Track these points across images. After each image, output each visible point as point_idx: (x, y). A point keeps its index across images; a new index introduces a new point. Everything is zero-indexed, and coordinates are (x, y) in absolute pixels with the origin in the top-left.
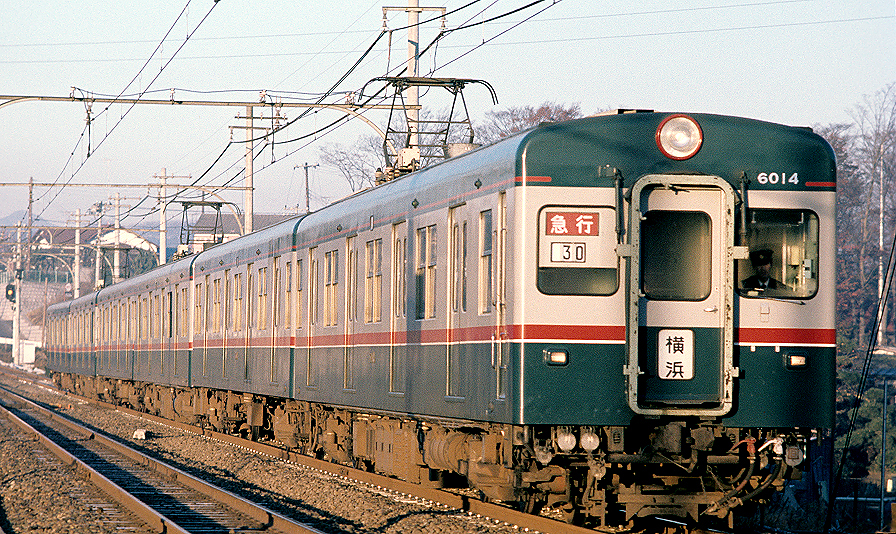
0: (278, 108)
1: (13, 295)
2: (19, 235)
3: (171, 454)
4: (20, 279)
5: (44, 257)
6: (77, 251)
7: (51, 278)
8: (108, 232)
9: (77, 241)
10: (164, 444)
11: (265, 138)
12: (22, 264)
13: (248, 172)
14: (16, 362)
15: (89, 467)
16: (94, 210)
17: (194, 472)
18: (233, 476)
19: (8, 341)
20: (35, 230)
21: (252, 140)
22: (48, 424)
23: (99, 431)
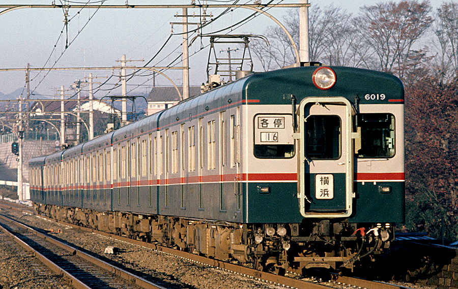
0: (205, 9)
1: (17, 151)
2: (20, 106)
3: (132, 264)
4: (22, 138)
5: (39, 122)
6: (62, 117)
7: (44, 137)
8: (85, 102)
9: (62, 109)
10: (128, 257)
11: (195, 31)
12: (23, 126)
13: (185, 56)
14: (20, 199)
15: (71, 275)
16: (74, 86)
17: (149, 278)
18: (177, 280)
19: (15, 184)
20: (32, 103)
21: (187, 33)
22: (43, 244)
23: (80, 249)
